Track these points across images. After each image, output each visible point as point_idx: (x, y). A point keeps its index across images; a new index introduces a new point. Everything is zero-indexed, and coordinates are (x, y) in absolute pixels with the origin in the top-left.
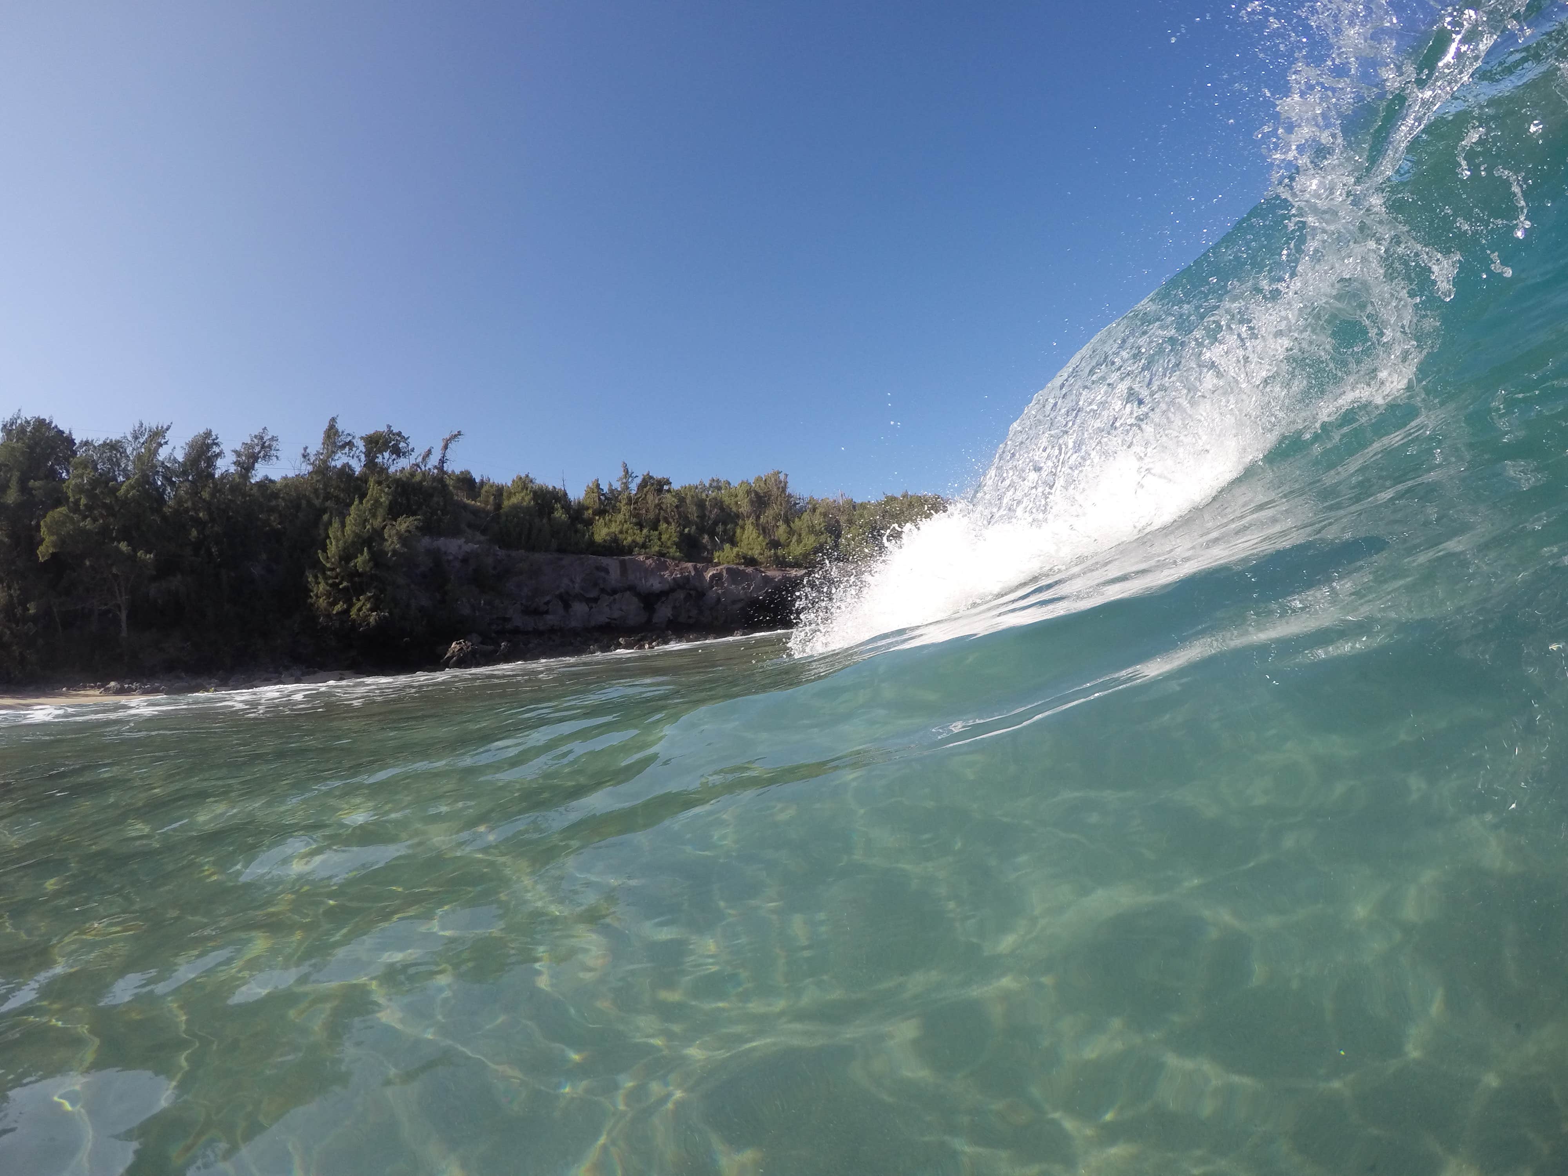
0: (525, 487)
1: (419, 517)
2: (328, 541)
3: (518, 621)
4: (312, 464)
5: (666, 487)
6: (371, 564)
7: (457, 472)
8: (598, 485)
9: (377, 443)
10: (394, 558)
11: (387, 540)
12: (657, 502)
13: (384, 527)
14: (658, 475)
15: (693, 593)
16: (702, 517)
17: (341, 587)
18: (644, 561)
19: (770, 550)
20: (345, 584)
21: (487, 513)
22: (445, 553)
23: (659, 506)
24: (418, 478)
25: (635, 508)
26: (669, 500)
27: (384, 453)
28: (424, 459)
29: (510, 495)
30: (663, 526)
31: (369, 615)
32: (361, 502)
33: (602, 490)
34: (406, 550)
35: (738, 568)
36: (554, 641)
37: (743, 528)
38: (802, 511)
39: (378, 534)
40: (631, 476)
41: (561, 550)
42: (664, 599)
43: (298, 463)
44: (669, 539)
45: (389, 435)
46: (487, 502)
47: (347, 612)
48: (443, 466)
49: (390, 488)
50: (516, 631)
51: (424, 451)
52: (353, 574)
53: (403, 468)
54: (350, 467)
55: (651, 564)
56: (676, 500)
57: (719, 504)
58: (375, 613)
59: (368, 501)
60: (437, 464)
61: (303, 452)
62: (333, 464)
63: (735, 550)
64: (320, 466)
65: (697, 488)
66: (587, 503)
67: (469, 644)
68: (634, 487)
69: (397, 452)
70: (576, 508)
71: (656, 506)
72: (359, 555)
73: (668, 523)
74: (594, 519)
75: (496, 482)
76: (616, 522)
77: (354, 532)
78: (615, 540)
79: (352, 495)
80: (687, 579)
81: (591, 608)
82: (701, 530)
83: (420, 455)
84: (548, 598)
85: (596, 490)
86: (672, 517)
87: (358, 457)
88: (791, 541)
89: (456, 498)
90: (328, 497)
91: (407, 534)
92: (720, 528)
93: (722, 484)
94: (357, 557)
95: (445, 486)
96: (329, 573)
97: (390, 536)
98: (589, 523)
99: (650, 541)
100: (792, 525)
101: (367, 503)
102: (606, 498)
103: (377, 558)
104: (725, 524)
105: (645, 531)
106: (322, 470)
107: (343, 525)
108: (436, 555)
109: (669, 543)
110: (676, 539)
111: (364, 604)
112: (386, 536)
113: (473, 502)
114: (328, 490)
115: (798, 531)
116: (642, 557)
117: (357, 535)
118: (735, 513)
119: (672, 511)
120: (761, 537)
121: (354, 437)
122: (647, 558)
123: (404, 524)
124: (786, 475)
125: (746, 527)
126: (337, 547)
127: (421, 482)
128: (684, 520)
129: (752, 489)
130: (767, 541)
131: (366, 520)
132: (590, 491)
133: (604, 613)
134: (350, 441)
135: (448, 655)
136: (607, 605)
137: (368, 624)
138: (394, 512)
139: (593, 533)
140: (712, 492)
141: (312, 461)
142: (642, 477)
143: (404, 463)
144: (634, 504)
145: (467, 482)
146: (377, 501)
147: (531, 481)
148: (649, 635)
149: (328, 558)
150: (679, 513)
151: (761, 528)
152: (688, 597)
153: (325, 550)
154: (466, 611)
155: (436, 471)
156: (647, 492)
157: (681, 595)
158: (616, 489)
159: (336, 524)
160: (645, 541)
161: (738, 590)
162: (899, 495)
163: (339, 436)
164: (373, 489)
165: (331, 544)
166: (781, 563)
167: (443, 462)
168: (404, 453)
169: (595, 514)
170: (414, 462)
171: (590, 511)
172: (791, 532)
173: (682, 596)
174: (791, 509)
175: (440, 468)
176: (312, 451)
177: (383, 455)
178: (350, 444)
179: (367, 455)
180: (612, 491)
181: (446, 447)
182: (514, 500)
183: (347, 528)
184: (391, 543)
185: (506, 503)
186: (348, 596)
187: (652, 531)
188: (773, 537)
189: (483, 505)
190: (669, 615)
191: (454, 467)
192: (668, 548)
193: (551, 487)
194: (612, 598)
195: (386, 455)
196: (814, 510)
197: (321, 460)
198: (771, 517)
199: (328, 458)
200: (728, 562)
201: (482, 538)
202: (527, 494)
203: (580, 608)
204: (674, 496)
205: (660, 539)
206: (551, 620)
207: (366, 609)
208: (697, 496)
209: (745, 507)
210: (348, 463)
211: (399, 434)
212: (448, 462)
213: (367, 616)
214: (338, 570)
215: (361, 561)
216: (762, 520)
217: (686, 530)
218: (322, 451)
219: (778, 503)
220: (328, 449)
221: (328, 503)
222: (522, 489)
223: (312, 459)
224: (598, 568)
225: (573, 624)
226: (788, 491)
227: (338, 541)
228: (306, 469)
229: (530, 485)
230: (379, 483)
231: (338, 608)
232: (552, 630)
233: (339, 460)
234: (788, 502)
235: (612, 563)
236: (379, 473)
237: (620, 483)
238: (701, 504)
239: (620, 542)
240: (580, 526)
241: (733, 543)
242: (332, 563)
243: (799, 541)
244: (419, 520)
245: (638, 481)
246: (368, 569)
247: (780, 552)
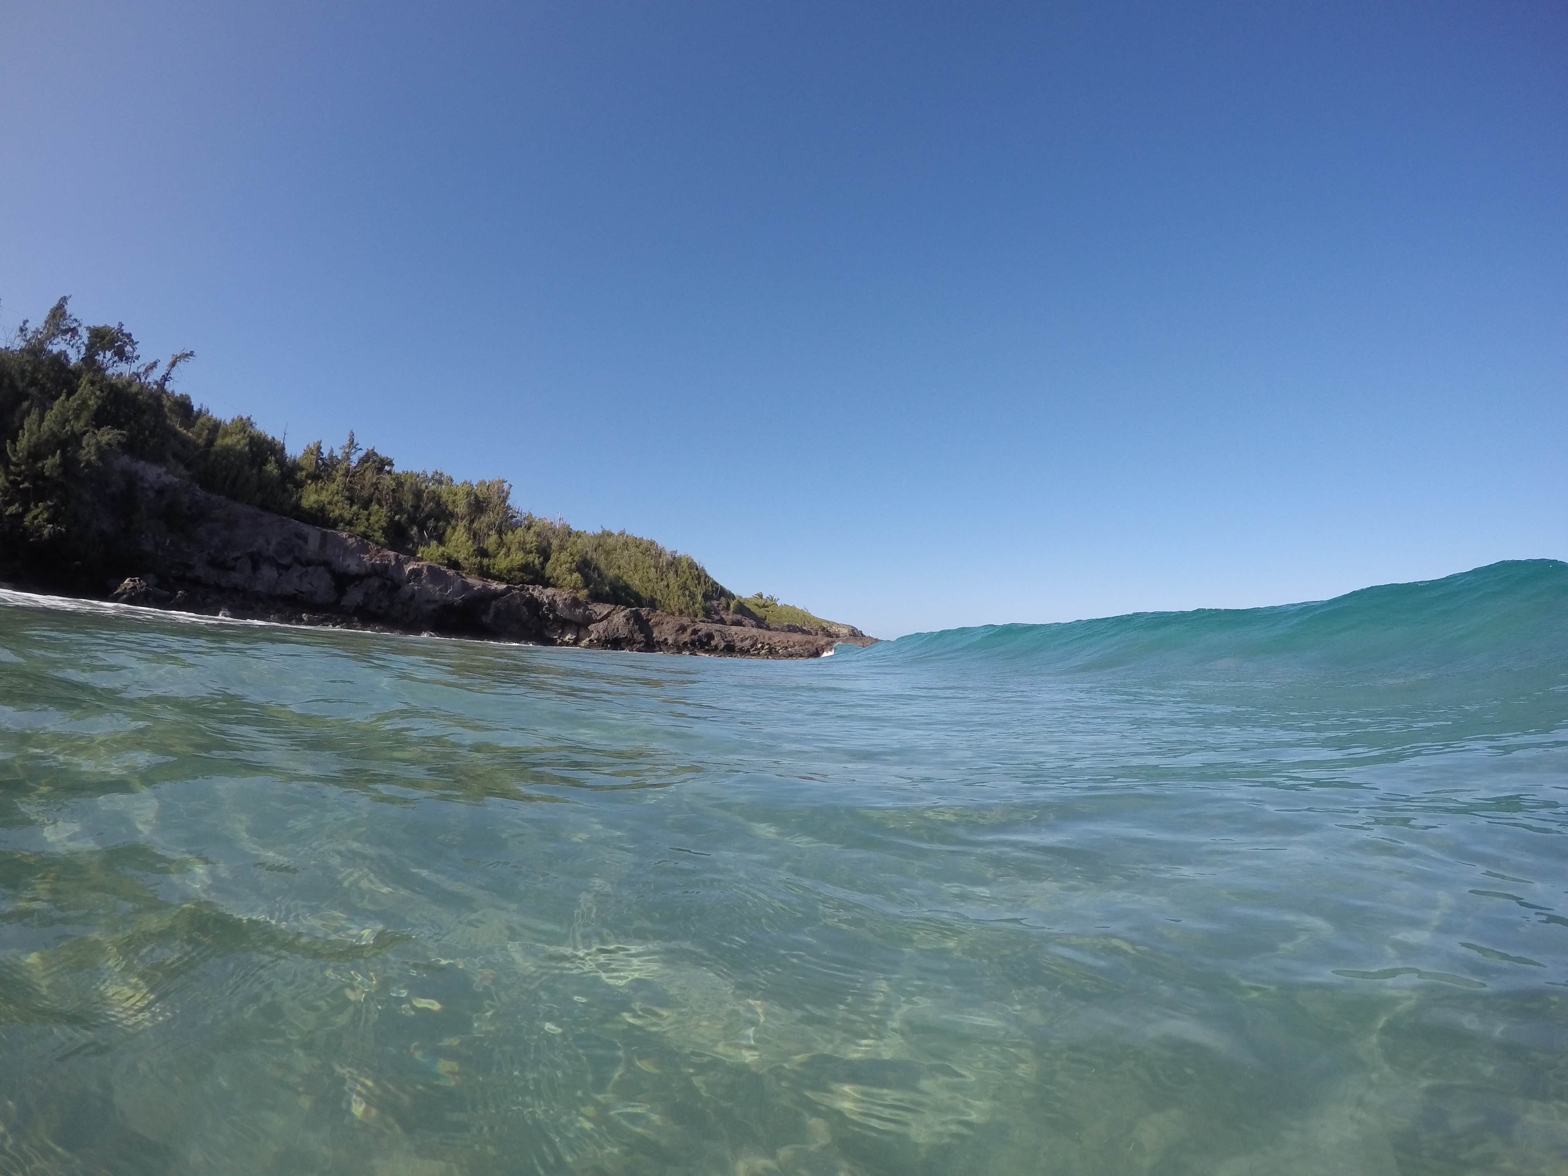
0: (243, 430)
1: (124, 432)
2: (20, 432)
3: (201, 571)
4: (28, 341)
5: (387, 468)
6: (60, 470)
7: (177, 394)
8: (319, 448)
9: (103, 338)
10: (86, 470)
11: (83, 448)
12: (374, 480)
13: (84, 433)
14: (382, 453)
15: (389, 583)
16: (416, 507)
17: (21, 486)
18: (346, 539)
19: (476, 557)
20: (26, 485)
21: (197, 447)
22: (142, 479)
23: (375, 486)
24: (134, 389)
25: (350, 482)
26: (387, 481)
27: (107, 352)
28: (146, 370)
29: (226, 433)
30: (375, 507)
31: (45, 527)
32: (67, 398)
33: (322, 454)
34: (101, 464)
35: (439, 568)
36: (234, 601)
37: (454, 529)
38: (517, 525)
39: (76, 439)
40: (355, 447)
41: (264, 507)
42: (357, 582)
43: (12, 336)
44: (377, 522)
45: (117, 334)
46: (199, 435)
47: (20, 516)
48: (164, 384)
49: (102, 391)
50: (197, 582)
51: (149, 361)
52: (38, 476)
53: (121, 374)
54: (66, 356)
55: (352, 544)
56: (394, 484)
57: (436, 498)
58: (51, 526)
59: (75, 399)
60: (158, 379)
61: (22, 325)
62: (50, 347)
63: (441, 549)
64: (35, 346)
65: (418, 476)
66: (303, 463)
67: (144, 584)
68: (355, 459)
69: (121, 354)
70: (291, 466)
71: (373, 484)
72: (50, 457)
73: (381, 505)
74: (306, 483)
75: (214, 417)
76: (327, 491)
77: (51, 429)
78: (322, 509)
79: (59, 387)
80: (386, 567)
81: (280, 575)
82: (412, 520)
83: (144, 365)
84: (236, 554)
85: (315, 452)
86: (386, 500)
87: (78, 347)
88: (499, 553)
89: (168, 422)
90: (33, 382)
91: (106, 447)
92: (431, 524)
93: (444, 479)
94: (46, 458)
95: (161, 406)
96: (12, 468)
97: (88, 445)
98: (300, 485)
99: (357, 520)
100: (504, 536)
101: (74, 402)
102: (324, 464)
103: (69, 465)
104: (437, 520)
105: (355, 508)
106: (35, 351)
107: (42, 419)
108: (132, 479)
109: (376, 527)
110: (385, 524)
111: (41, 513)
112: (84, 443)
113: (185, 431)
114: (36, 375)
115: (508, 545)
116: (345, 533)
117: (53, 434)
118: (450, 512)
119: (387, 494)
120: (471, 541)
121: (80, 325)
122: (350, 536)
123: (107, 435)
124: (511, 486)
125: (458, 528)
126: (29, 441)
127: (137, 394)
128: (397, 506)
129: (473, 491)
130: (475, 547)
131: (67, 420)
132: (309, 452)
133: (291, 584)
134: (74, 328)
135: (119, 591)
136: (298, 576)
137: (41, 536)
138: (100, 419)
139: (301, 497)
140: (433, 484)
141: (28, 338)
142: (366, 451)
143: (124, 369)
144: (352, 476)
145: (184, 406)
146: (84, 401)
147: (251, 425)
148: (334, 617)
149: (15, 451)
150: (394, 498)
151: (472, 533)
152: (383, 586)
153: (14, 441)
154: (148, 547)
155: (155, 387)
156: (367, 468)
157: (375, 582)
158: (336, 456)
159: (34, 415)
160: (353, 518)
161: (434, 590)
162: (616, 532)
163: (65, 319)
164: (84, 388)
165: (23, 435)
166: (485, 573)
167: (166, 380)
168: (127, 358)
169: (307, 477)
170: (136, 371)
171: (304, 473)
172: (501, 544)
173: (377, 584)
174: (506, 521)
175: (161, 386)
176: (31, 327)
177: (105, 353)
178: (74, 331)
179: (89, 348)
180: (331, 457)
181: (173, 364)
182: (228, 441)
183: (45, 423)
184: (88, 452)
185: (220, 442)
186: (27, 499)
187: (361, 510)
188: (481, 545)
189: (195, 437)
190: (359, 601)
191: (176, 387)
192: (374, 531)
193: (270, 438)
194: (304, 569)
195: (109, 354)
196: (529, 528)
197: (39, 339)
198: (485, 525)
199: (47, 339)
200: (431, 560)
201: (184, 472)
202: (243, 438)
203: (268, 572)
204: (394, 480)
205: (368, 520)
206: (236, 578)
207: (42, 518)
208: (417, 484)
209: (461, 508)
210: (65, 351)
211: (129, 336)
212: (172, 381)
213: (41, 527)
214: (23, 467)
215: (51, 463)
216: (475, 525)
217: (397, 517)
218: (42, 330)
219: (496, 512)
220: (48, 330)
221: (33, 390)
222: (240, 432)
223: (29, 335)
224: (298, 535)
225: (259, 588)
226: (509, 502)
227: (31, 434)
228: (18, 344)
229: (249, 429)
230: (92, 383)
231: (12, 509)
232: (235, 589)
233: (57, 346)
234: (506, 513)
235: (313, 534)
236: (95, 371)
237: (342, 451)
238: (418, 494)
239: (326, 513)
240: (290, 486)
241: (441, 541)
242: (19, 459)
243: (507, 555)
244: (123, 435)
245: (361, 454)
246: (55, 474)
247: (486, 561)
